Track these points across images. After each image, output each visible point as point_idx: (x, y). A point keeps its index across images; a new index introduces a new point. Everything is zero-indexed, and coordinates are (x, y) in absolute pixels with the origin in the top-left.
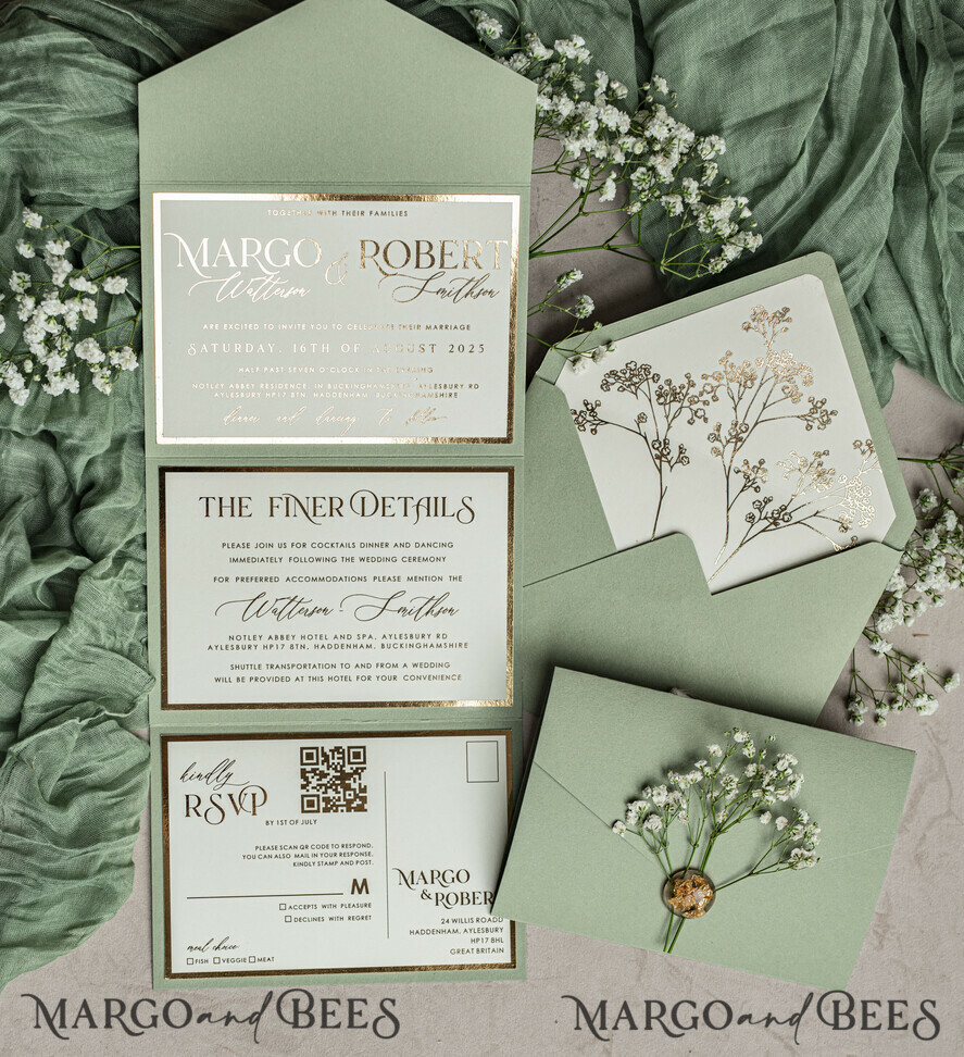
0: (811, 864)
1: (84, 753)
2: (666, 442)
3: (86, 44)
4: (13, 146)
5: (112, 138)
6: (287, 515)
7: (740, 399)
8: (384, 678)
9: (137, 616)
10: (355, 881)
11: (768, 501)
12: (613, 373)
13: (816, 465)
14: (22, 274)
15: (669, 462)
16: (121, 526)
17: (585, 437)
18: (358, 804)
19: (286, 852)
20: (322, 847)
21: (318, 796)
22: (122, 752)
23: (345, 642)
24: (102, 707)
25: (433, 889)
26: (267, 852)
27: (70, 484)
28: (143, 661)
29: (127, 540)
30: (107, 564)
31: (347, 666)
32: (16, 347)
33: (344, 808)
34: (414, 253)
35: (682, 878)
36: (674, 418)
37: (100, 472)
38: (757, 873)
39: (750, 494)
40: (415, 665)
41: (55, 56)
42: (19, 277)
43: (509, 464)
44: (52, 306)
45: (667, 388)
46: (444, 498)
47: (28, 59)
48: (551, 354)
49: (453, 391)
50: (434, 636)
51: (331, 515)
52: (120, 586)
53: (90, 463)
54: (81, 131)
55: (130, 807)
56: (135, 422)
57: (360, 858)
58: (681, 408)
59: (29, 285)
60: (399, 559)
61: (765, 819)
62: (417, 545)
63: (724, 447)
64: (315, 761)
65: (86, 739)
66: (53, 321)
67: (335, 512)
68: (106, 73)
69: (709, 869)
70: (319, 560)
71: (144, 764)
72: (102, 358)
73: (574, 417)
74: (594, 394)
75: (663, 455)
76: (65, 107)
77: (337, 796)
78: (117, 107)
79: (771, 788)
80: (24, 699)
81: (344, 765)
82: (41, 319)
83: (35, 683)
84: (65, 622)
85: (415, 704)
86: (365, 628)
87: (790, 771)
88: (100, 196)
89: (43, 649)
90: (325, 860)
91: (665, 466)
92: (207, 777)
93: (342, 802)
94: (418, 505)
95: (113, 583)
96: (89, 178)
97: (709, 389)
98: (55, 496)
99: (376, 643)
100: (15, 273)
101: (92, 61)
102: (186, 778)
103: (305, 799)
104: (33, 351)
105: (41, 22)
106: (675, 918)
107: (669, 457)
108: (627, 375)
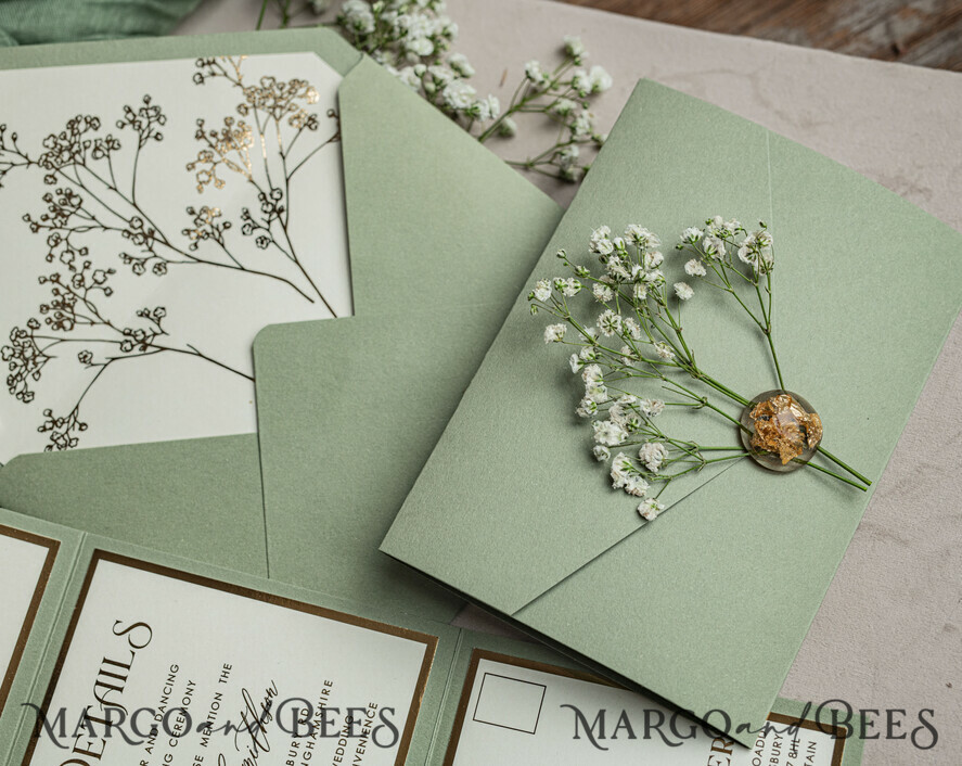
0: (769, 238)
2: (128, 332)
7: (93, 218)
11: (247, 215)
12: (11, 382)
13: (213, 140)
15: (155, 334)
35: (751, 434)
36: (96, 313)
38: (768, 323)
39: (232, 237)
43: (89, 555)
45: (51, 314)
46: (105, 661)
58: (84, 300)
60: (170, 751)
61: (684, 291)
63: (155, 256)
69: (748, 395)
73: (55, 449)
74: (34, 414)
75: (143, 341)
79: (636, 269)
87: (618, 241)
91: (158, 341)
94: (102, 701)
97: (67, 257)
106: (814, 461)
107: (149, 333)
108: (19, 362)
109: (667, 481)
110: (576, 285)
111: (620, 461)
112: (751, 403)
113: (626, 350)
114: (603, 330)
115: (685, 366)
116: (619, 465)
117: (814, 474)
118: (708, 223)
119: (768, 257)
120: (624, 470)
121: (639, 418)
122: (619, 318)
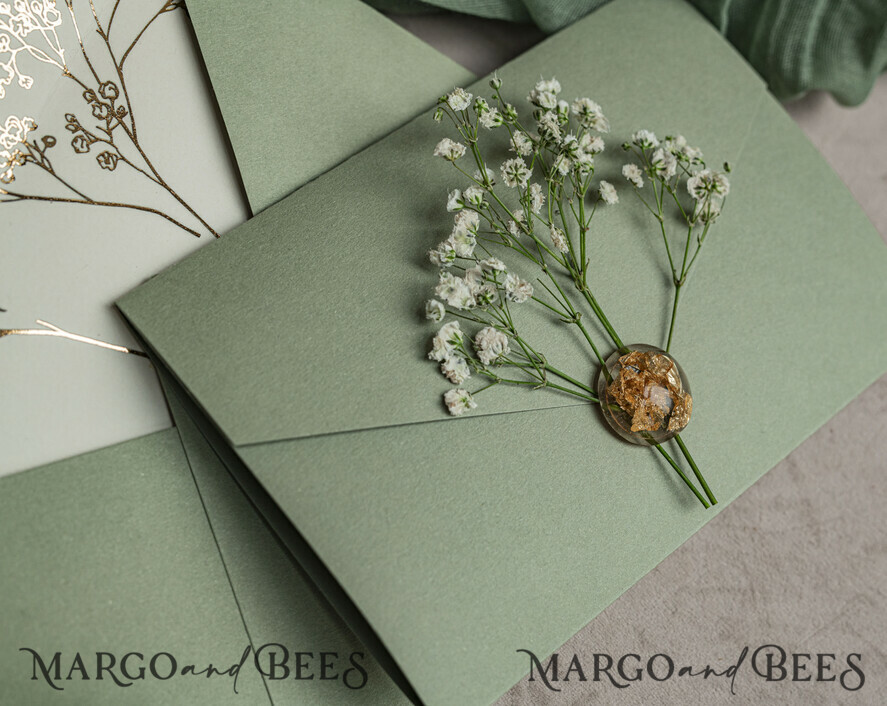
109: (492, 381)
110: (497, 117)
111: (451, 331)
112: (626, 348)
113: (519, 215)
114: (505, 176)
115: (573, 271)
116: (448, 333)
117: (658, 462)
118: (668, 139)
119: (715, 208)
120: (452, 343)
121: (496, 294)
122: (529, 173)
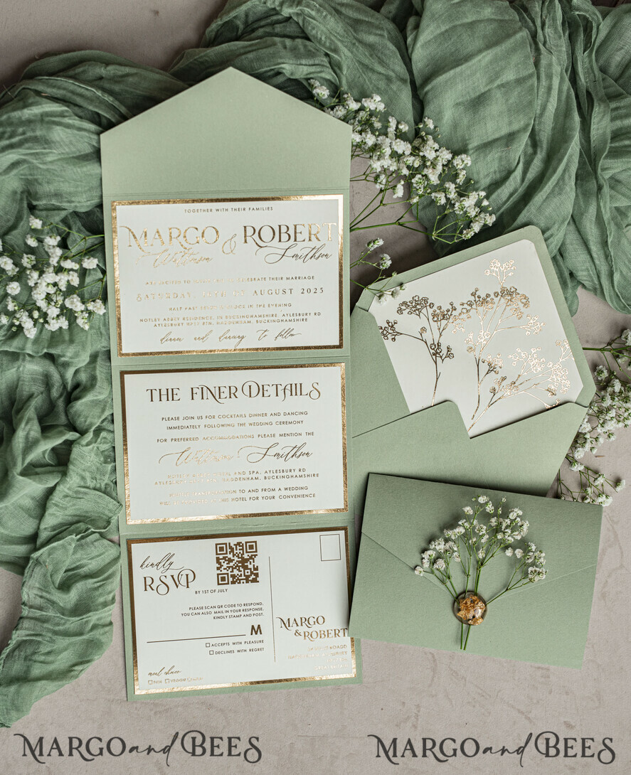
1: (78, 555)
2: (439, 345)
3: (67, 111)
4: (22, 175)
5: (85, 169)
6: (203, 398)
7: (485, 316)
8: (267, 498)
9: (109, 467)
10: (253, 627)
11: (503, 379)
12: (404, 303)
14: (29, 256)
15: (441, 357)
16: (97, 411)
17: (388, 343)
18: (253, 578)
19: (208, 610)
20: (232, 606)
21: (227, 574)
22: (102, 554)
23: (242, 476)
24: (90, 526)
25: (302, 629)
26: (197, 611)
27: (64, 385)
28: (114, 494)
29: (101, 419)
30: (90, 436)
31: (243, 491)
32: (27, 300)
33: (245, 581)
34: (277, 233)
36: (444, 329)
37: (83, 377)
39: (492, 376)
40: (286, 489)
41: (47, 119)
42: (28, 258)
44: (50, 277)
45: (438, 311)
46: (301, 384)
47: (29, 122)
48: (366, 293)
49: (305, 317)
50: (297, 471)
51: (230, 397)
52: (98, 448)
53: (77, 372)
54: (65, 165)
55: (109, 588)
56: (105, 344)
57: (256, 612)
58: (448, 323)
59: (35, 262)
60: (274, 423)
62: (285, 414)
63: (475, 346)
64: (225, 552)
65: (80, 546)
66: (50, 286)
67: (232, 395)
68: (80, 129)
70: (223, 425)
71: (117, 559)
72: (83, 307)
73: (381, 331)
74: (393, 317)
75: (437, 353)
76: (55, 151)
77: (239, 573)
78: (88, 150)
79: (509, 531)
80: (39, 524)
81: (243, 554)
82: (43, 285)
83: (47, 513)
84: (64, 474)
85: (287, 513)
86: (254, 467)
87: (519, 519)
88: (78, 205)
89: (50, 492)
90: (233, 614)
91: (439, 359)
92: (157, 565)
93: (243, 577)
94: (285, 389)
95: (93, 448)
96: (70, 194)
97: (465, 311)
98: (55, 393)
99: (261, 476)
100: (25, 255)
101: (71, 122)
102: (144, 566)
103: (220, 576)
104: (38, 305)
105: (38, 98)
107: (441, 354)
108: (414, 304)
